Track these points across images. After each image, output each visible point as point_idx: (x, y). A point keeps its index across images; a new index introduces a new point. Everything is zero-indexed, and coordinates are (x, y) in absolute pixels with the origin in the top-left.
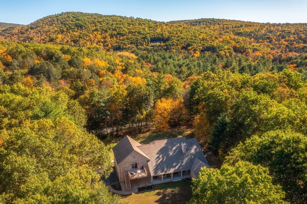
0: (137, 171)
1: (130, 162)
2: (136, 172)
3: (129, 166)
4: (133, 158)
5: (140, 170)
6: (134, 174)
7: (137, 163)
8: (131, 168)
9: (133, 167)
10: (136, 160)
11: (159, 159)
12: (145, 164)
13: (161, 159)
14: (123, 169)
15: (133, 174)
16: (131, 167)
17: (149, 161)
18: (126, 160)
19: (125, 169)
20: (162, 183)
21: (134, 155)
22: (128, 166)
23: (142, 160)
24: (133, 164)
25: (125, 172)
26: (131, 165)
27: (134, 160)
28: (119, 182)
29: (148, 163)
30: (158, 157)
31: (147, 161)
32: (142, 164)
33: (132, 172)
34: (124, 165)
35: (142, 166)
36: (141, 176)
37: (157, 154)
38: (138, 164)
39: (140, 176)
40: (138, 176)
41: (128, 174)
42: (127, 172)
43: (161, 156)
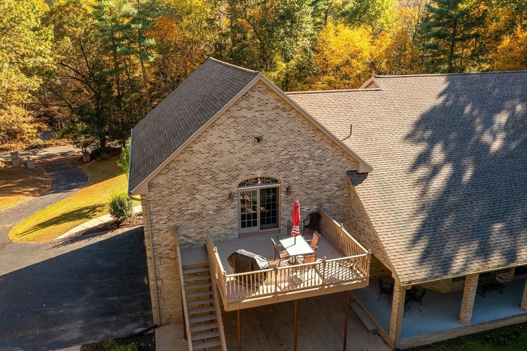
0: (285, 242)
1: (223, 176)
2: (276, 252)
3: (218, 210)
4: (249, 147)
5: (300, 238)
6: (262, 263)
7: (275, 190)
8: (237, 225)
9: (247, 220)
10: (270, 166)
11: (435, 170)
12: (329, 200)
13: (446, 171)
14: (176, 229)
15: (253, 265)
16: (232, 214)
17: (364, 175)
18: (196, 160)
19: (191, 231)
20: (463, 333)
21: (254, 122)
22: (211, 207)
23: (312, 170)
24: (249, 193)
25: (187, 248)
26: (236, 202)
27: (256, 160)
28: (150, 317)
29: (361, 190)
30: (423, 159)
31: (350, 173)
32: (316, 194)
33: (243, 252)
34: (177, 199)
35: (314, 208)
36: (318, 281)
37: (410, 137)
38: (282, 195)
39: (311, 280)
40: (294, 282)
41: (208, 269)
42: (205, 249)
43: (438, 155)
